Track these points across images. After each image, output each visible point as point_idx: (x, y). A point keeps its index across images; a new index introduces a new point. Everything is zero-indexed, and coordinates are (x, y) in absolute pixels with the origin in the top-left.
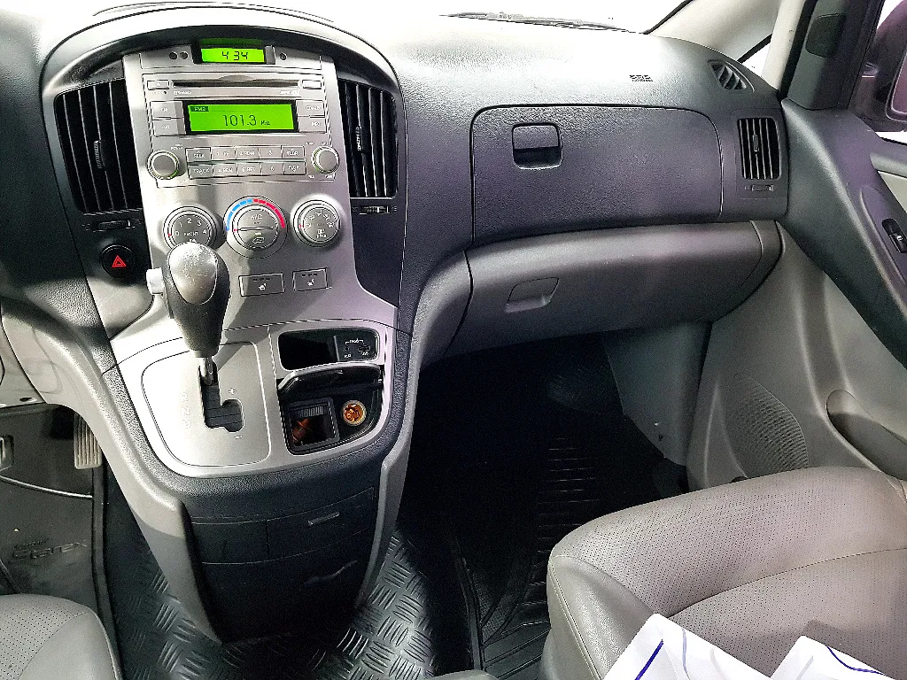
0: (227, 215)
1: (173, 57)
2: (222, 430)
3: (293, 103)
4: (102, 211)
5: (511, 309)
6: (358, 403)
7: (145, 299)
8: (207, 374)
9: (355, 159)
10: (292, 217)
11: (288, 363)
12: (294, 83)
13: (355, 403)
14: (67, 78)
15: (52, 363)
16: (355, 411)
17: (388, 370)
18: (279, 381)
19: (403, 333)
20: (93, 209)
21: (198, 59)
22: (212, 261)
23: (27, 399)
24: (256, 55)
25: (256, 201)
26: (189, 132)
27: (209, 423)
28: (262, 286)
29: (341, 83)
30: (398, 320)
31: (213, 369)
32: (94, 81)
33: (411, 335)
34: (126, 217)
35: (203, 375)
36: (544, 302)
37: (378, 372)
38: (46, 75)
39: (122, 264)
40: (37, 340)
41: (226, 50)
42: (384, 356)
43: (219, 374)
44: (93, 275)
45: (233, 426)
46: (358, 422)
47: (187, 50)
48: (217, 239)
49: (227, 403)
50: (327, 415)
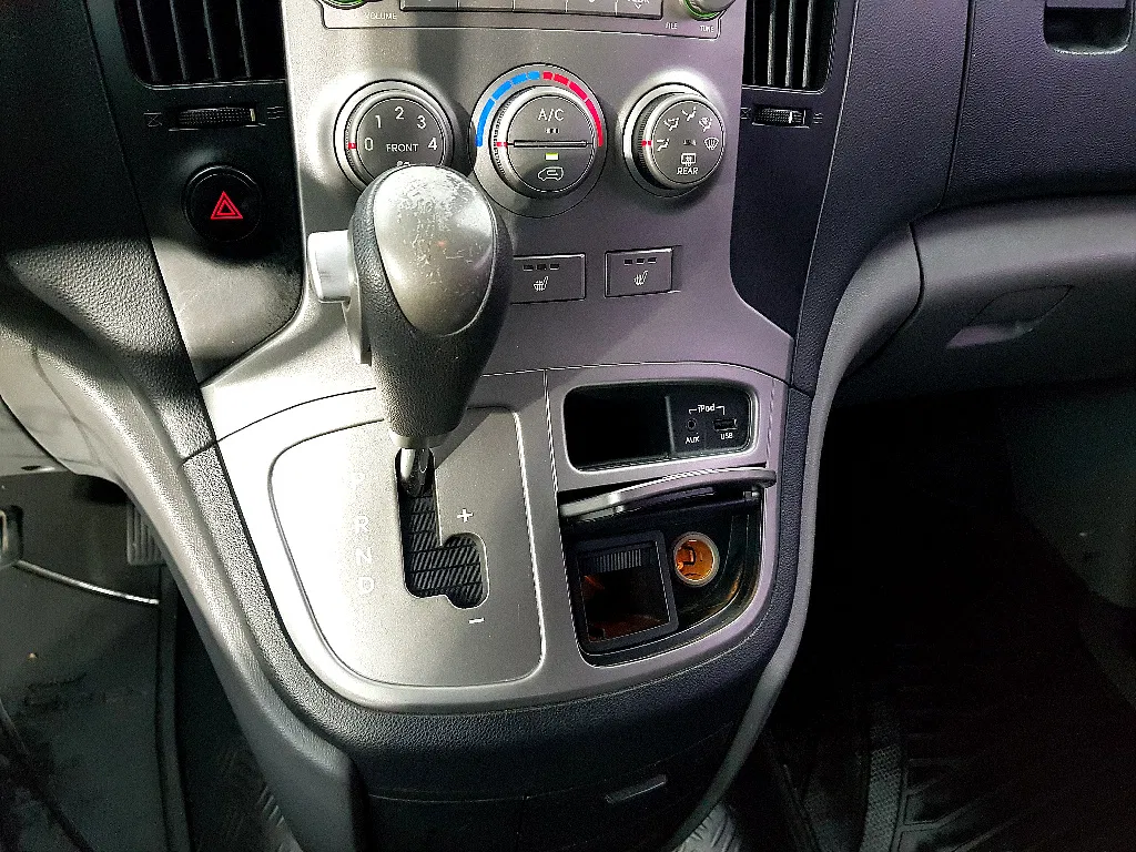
0: (479, 108)
2: (441, 602)
4: (192, 81)
6: (706, 539)
7: (282, 297)
8: (413, 475)
10: (621, 119)
15: (75, 419)
19: (798, 389)
20: (170, 75)
23: (36, 467)
25: (547, 75)
27: (414, 586)
28: (540, 284)
30: (792, 365)
31: (425, 463)
33: (812, 398)
34: (245, 100)
35: (405, 472)
39: (235, 214)
43: (440, 476)
44: (165, 234)
45: (465, 595)
46: (705, 580)
49: (452, 539)
50: (650, 567)
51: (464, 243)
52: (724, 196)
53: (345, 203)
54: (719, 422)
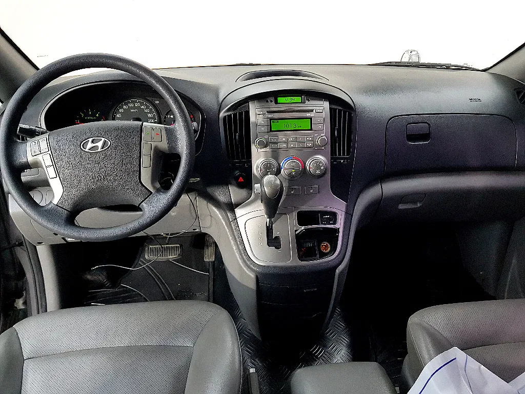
0: (282, 164)
1: (267, 101)
2: (274, 248)
3: (311, 119)
4: (237, 160)
5: (401, 207)
6: (327, 243)
7: (248, 195)
8: (269, 226)
9: (334, 140)
10: (307, 163)
11: (301, 223)
12: (312, 111)
13: (326, 243)
14: (228, 110)
15: (211, 216)
16: (325, 246)
17: (341, 230)
18: (296, 231)
19: (349, 215)
21: (276, 102)
22: (278, 182)
23: (195, 230)
24: (298, 99)
25: (294, 157)
26: (271, 131)
27: (269, 244)
28: (293, 192)
29: (330, 109)
30: (347, 209)
31: (271, 223)
32: (237, 111)
33: (352, 216)
34: (244, 163)
36: (419, 205)
37: (337, 230)
38: (221, 109)
39: (242, 181)
40: (208, 208)
41: (286, 98)
42: (340, 224)
43: (274, 226)
44: (231, 184)
45: (278, 247)
46: (327, 251)
47: (273, 99)
48: (278, 173)
49: (276, 237)
50: (314, 246)
51: (276, 186)
52: (328, 176)
53: (260, 181)
54: (330, 219)
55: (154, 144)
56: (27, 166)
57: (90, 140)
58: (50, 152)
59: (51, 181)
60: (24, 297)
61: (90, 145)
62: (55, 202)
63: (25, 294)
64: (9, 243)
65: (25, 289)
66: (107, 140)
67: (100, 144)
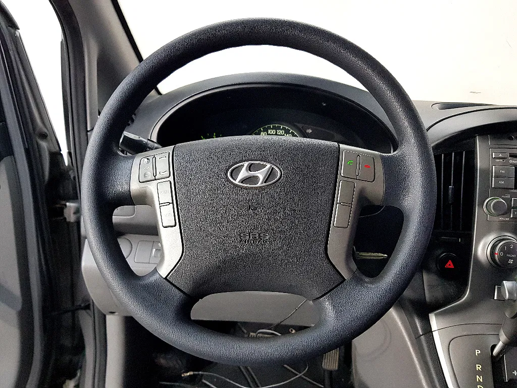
1: (511, 139)
44: (427, 269)
49: (510, 381)
55: (358, 185)
56: (127, 199)
57: (246, 164)
58: (171, 179)
59: (163, 232)
60: (77, 378)
61: (243, 174)
62: (164, 271)
63: (78, 374)
64: (73, 303)
65: (81, 368)
66: (275, 167)
67: (261, 175)
